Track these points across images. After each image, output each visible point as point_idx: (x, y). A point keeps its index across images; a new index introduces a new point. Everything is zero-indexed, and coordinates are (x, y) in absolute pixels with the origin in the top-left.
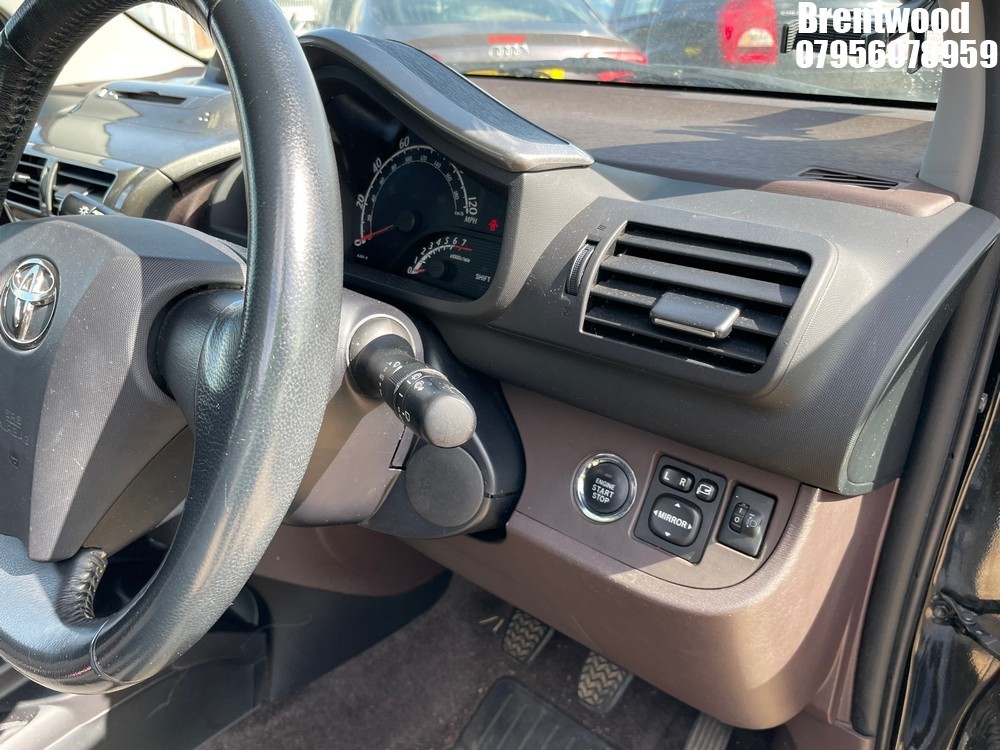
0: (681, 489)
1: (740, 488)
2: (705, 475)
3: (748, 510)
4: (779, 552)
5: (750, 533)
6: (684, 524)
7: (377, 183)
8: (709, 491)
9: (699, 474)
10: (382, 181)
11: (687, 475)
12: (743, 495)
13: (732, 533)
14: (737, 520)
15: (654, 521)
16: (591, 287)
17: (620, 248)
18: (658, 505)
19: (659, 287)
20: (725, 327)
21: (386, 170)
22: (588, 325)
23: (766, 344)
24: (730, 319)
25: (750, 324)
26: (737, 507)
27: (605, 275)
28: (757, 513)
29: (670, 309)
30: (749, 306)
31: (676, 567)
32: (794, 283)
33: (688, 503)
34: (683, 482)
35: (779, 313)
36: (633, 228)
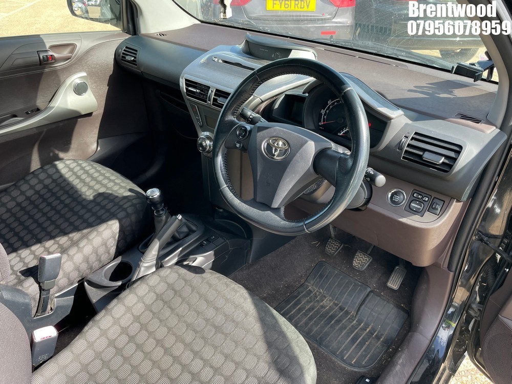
0: (419, 198)
1: (435, 199)
2: (426, 195)
3: (437, 204)
4: (443, 215)
5: (437, 209)
6: (419, 207)
7: (329, 107)
8: (427, 199)
9: (424, 195)
10: (331, 107)
11: (421, 195)
12: (436, 201)
13: (432, 209)
14: (434, 206)
15: (411, 207)
16: (406, 148)
17: (413, 139)
18: (412, 202)
19: (424, 150)
20: (441, 162)
21: (333, 104)
22: (404, 158)
23: (451, 166)
24: (442, 160)
25: (447, 161)
26: (434, 203)
27: (409, 145)
28: (439, 205)
29: (427, 156)
30: (447, 157)
31: (417, 217)
32: (458, 153)
33: (420, 202)
34: (419, 196)
35: (455, 160)
36: (416, 133)
